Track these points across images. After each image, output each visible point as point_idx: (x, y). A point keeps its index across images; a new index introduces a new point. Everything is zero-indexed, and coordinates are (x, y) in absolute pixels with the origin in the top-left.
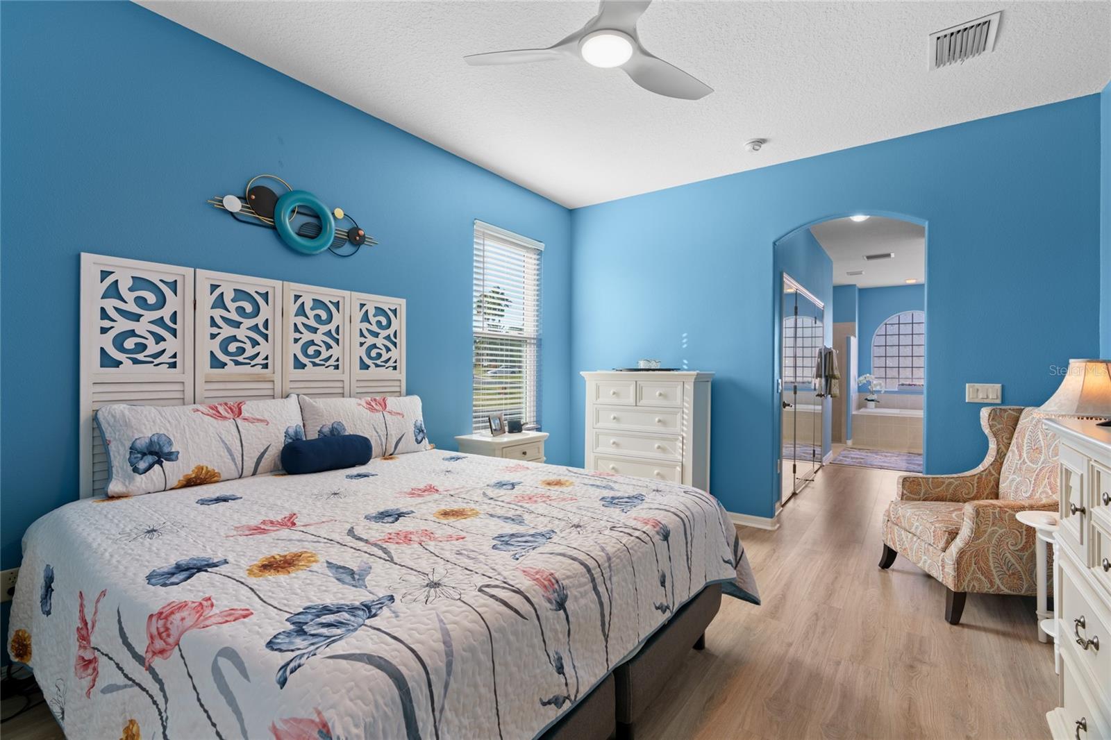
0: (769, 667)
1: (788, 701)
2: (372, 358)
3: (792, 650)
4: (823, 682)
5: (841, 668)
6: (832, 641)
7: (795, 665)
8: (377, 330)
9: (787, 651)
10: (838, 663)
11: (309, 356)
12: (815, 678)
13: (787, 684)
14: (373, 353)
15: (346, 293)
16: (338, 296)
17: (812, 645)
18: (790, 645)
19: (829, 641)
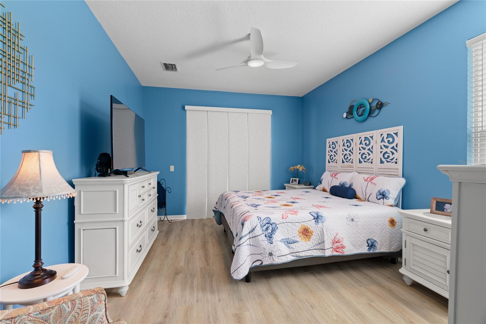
0: (220, 285)
1: (208, 277)
2: (386, 158)
3: (217, 298)
4: (200, 289)
5: (195, 299)
6: (203, 313)
7: (212, 292)
8: (388, 145)
9: (218, 296)
10: (197, 301)
11: (363, 159)
12: (204, 289)
13: (211, 282)
14: (386, 156)
15: (375, 132)
16: (372, 134)
17: (211, 306)
18: (219, 300)
19: (204, 313)
